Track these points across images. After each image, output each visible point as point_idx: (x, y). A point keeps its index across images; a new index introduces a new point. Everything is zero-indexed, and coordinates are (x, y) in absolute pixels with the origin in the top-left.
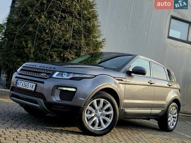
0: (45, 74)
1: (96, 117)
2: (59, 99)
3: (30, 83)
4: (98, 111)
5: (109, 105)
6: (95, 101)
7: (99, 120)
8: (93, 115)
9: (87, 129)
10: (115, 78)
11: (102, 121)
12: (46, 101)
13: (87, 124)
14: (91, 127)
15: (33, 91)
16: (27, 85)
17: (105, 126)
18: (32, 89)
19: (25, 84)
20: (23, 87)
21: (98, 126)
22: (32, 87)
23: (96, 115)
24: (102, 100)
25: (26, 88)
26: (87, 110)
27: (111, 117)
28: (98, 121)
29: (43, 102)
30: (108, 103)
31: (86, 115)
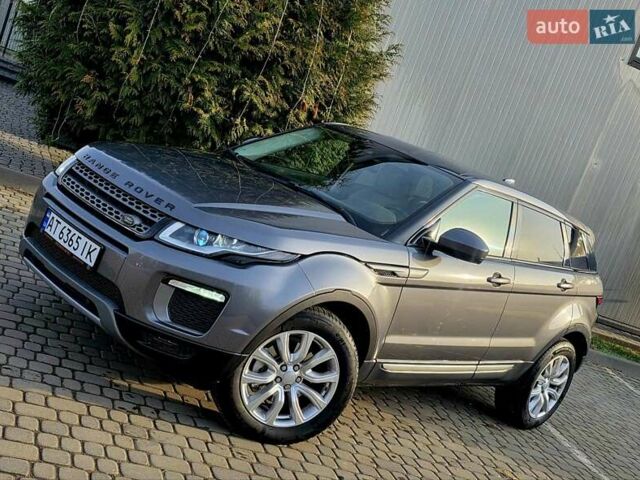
0: (137, 221)
1: (278, 385)
2: (166, 318)
3: (84, 239)
4: (290, 368)
5: (329, 354)
6: (284, 338)
7: (287, 396)
8: (270, 378)
9: (242, 419)
10: (370, 267)
11: (295, 400)
12: (124, 313)
13: (247, 403)
14: (256, 414)
15: (88, 268)
16: (74, 239)
17: (302, 417)
18: (87, 261)
19: (70, 236)
20: (61, 242)
21: (281, 413)
22: (89, 253)
23: (279, 379)
24: (310, 337)
25: (71, 249)
26: (254, 361)
27: (327, 390)
28: (281, 399)
29: (112, 314)
30: (328, 349)
31: (247, 376)
